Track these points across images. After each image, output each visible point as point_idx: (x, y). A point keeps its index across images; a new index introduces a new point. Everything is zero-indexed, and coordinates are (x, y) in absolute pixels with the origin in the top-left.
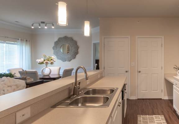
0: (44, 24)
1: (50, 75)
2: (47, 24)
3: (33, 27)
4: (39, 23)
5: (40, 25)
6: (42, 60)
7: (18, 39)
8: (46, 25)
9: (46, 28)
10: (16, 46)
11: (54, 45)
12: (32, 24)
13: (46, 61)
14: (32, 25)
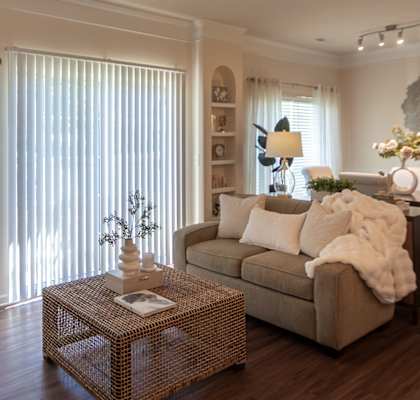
0: (395, 33)
1: (413, 194)
2: (402, 29)
3: (361, 48)
4: (380, 32)
5: (382, 38)
6: (393, 143)
7: (316, 88)
8: (400, 35)
9: (400, 42)
10: (310, 105)
11: (405, 97)
12: (357, 38)
13: (404, 148)
14: (360, 42)
